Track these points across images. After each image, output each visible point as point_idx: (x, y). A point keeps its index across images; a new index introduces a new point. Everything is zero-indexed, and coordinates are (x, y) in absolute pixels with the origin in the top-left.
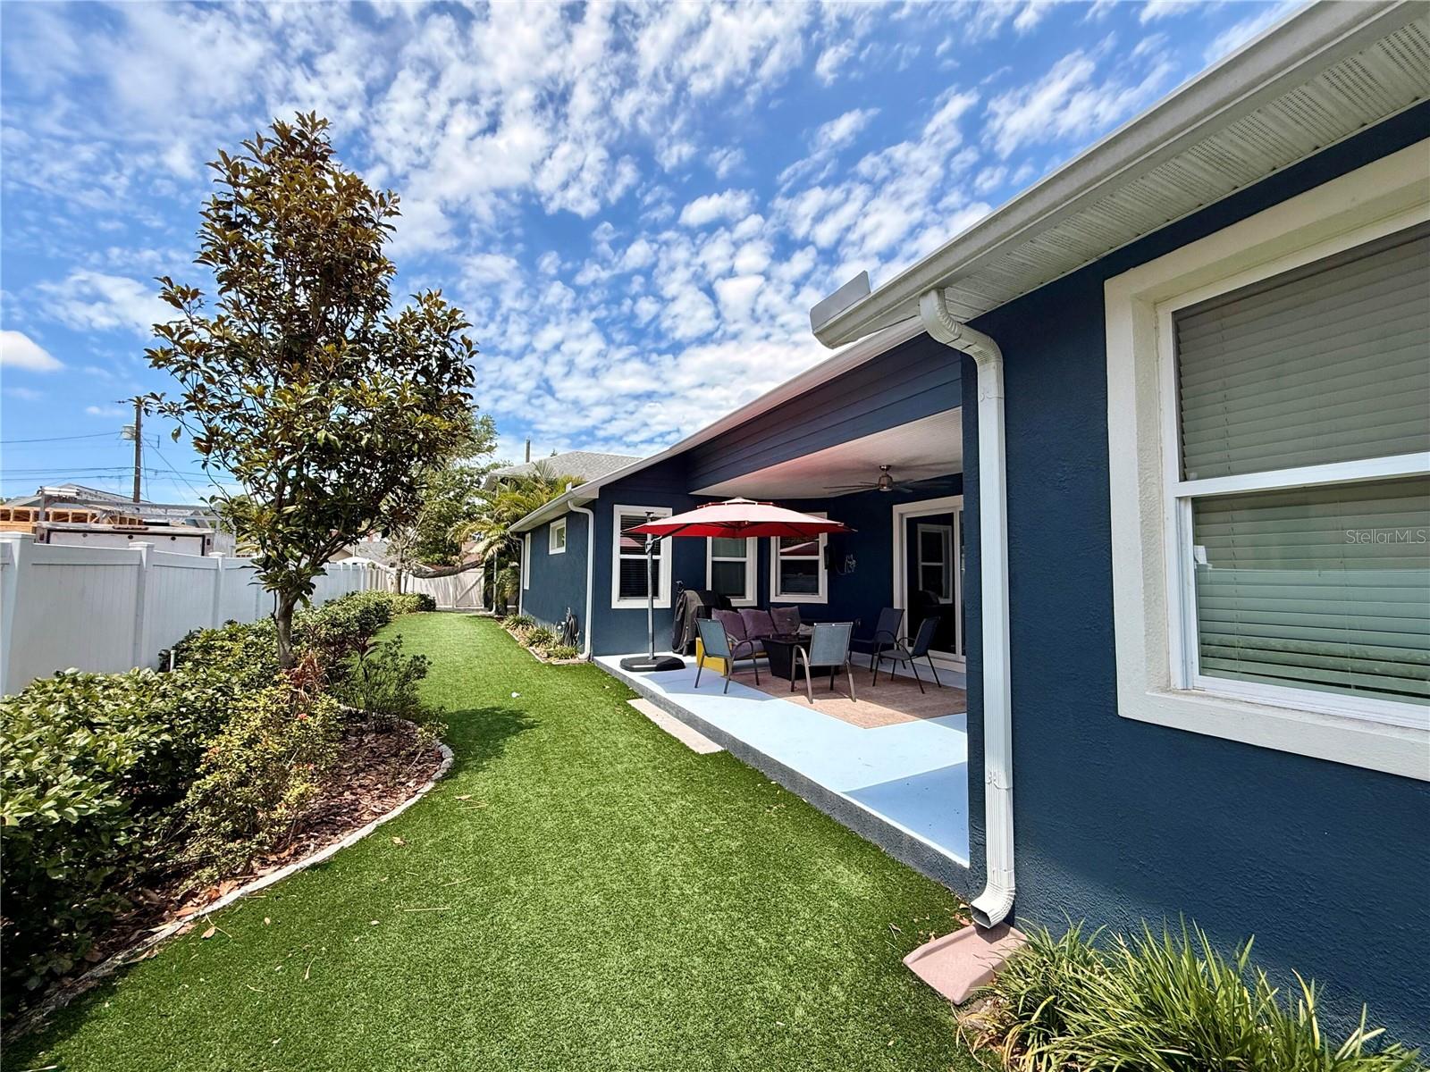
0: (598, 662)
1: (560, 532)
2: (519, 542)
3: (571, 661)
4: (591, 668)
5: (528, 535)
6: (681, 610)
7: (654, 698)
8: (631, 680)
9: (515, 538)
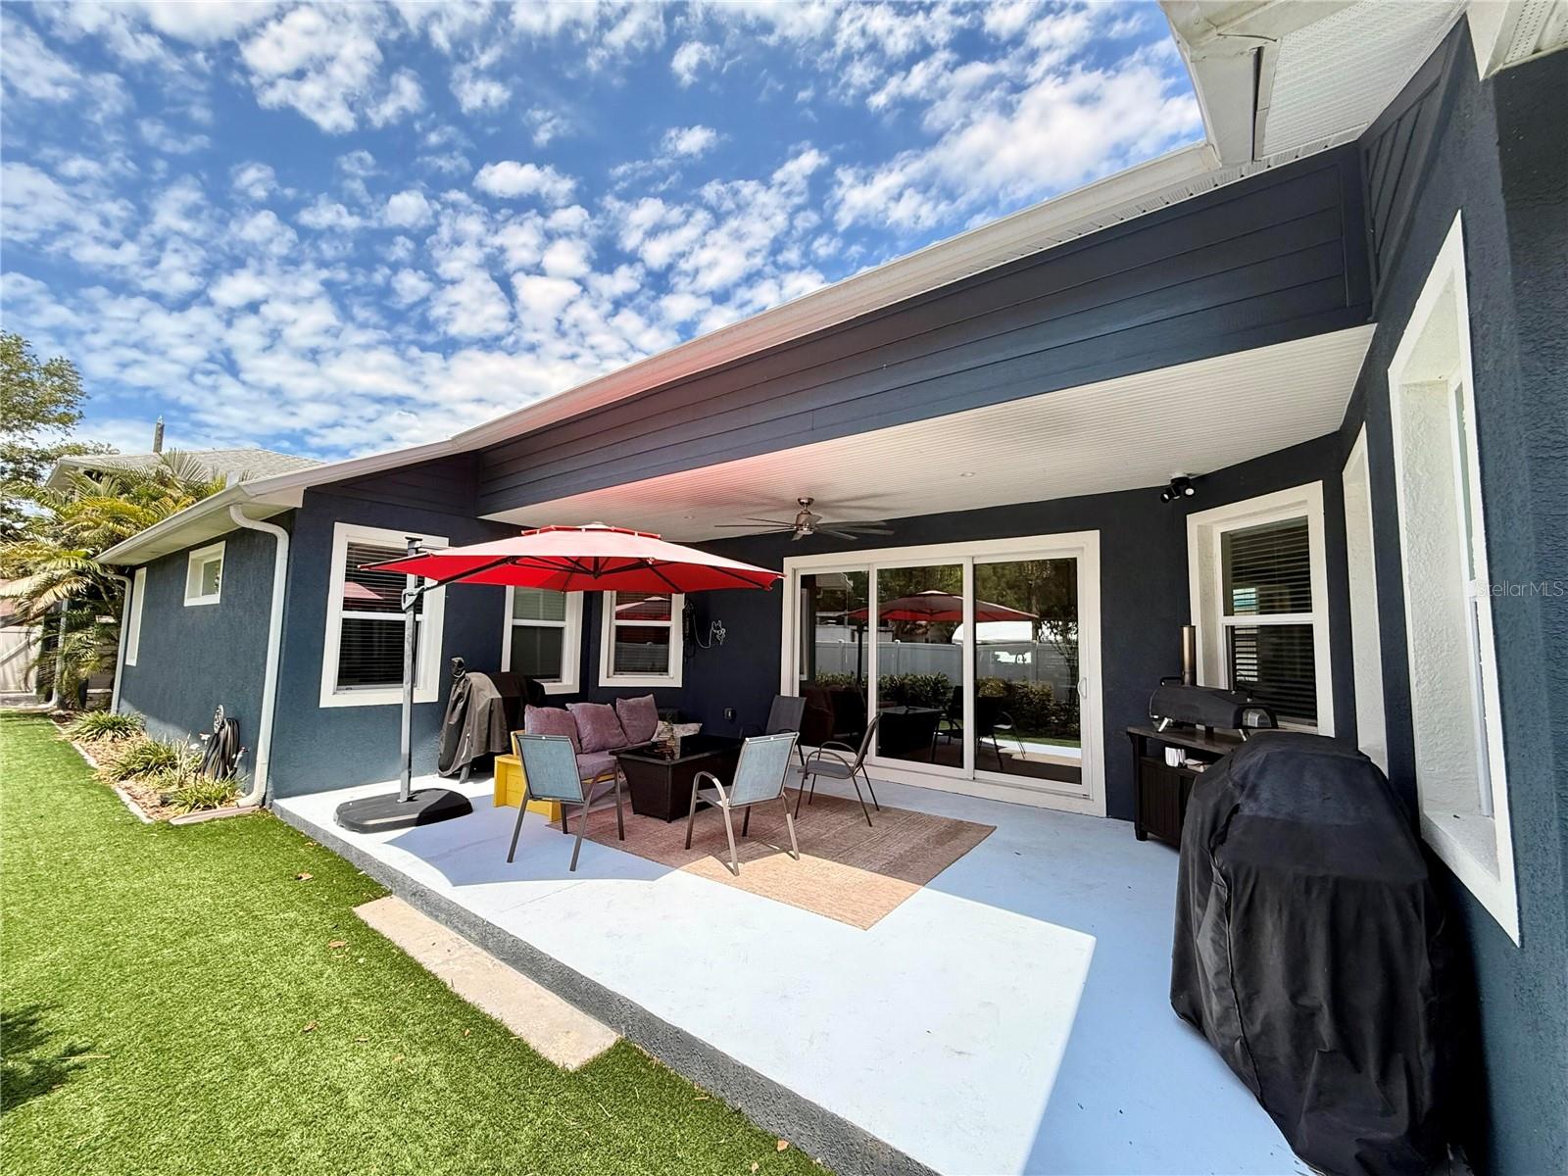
0: (282, 810)
1: (211, 568)
2: (123, 584)
3: (220, 811)
4: (266, 825)
5: (142, 573)
6: (460, 705)
7: (421, 898)
8: (362, 855)
9: (111, 576)
